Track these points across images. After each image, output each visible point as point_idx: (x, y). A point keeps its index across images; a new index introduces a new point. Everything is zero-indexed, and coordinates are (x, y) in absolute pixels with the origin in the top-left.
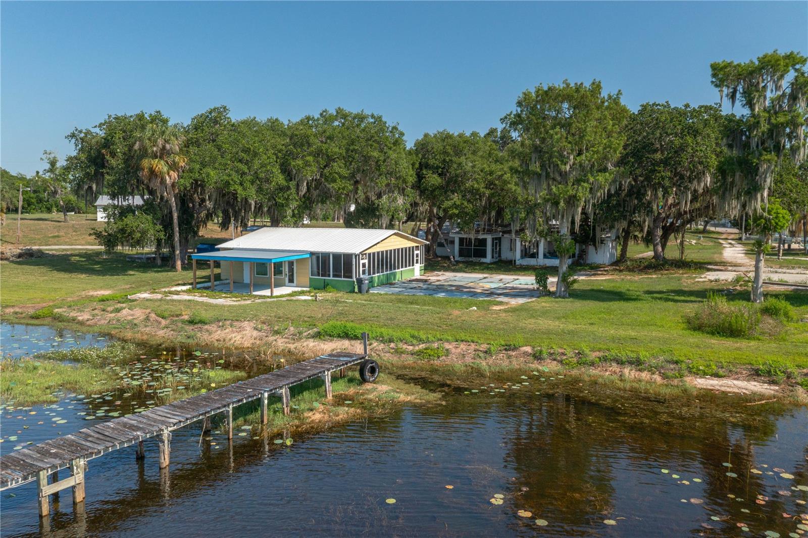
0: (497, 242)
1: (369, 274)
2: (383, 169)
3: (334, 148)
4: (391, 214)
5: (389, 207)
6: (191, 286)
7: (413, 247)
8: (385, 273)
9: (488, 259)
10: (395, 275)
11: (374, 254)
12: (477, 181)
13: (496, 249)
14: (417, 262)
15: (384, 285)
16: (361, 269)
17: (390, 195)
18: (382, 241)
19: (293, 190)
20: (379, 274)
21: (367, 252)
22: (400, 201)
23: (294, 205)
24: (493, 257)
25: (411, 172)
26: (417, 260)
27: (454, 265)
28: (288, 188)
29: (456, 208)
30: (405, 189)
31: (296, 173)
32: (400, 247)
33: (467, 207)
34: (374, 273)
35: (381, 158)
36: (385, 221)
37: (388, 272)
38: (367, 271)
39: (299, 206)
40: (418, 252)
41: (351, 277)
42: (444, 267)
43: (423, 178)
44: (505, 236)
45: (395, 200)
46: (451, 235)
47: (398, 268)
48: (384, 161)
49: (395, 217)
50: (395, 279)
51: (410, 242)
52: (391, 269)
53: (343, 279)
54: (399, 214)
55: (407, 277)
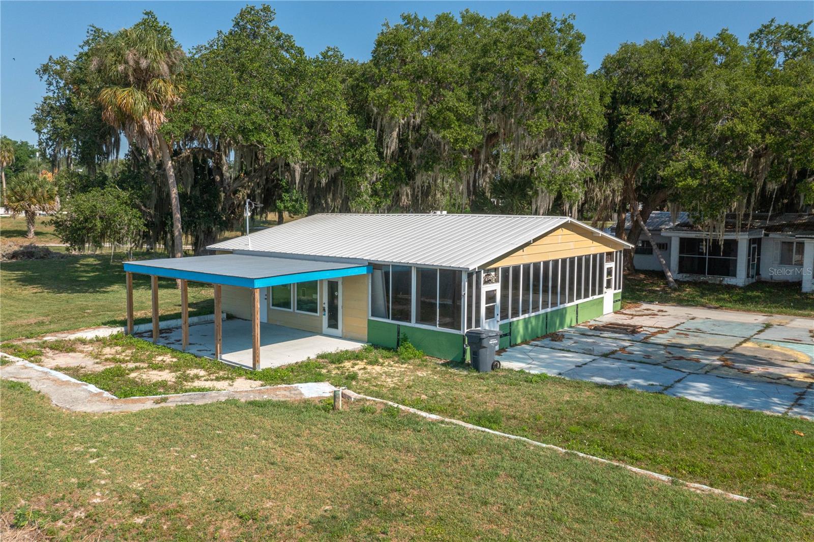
0: (756, 245)
1: (504, 316)
2: (542, 97)
3: (449, 64)
4: (555, 187)
5: (552, 175)
6: (123, 329)
7: (602, 255)
8: (541, 312)
9: (740, 278)
10: (562, 314)
11: (516, 269)
12: (741, 118)
13: (753, 260)
14: (609, 286)
15: (537, 338)
16: (483, 306)
17: (556, 151)
18: (535, 240)
19: (371, 145)
20: (527, 316)
21: (501, 264)
22: (575, 163)
23: (374, 173)
24: (748, 276)
25: (598, 108)
26: (609, 282)
27: (675, 290)
28: (364, 141)
29: (694, 177)
30: (585, 142)
31: (378, 114)
32: (576, 254)
33: (716, 174)
34: (515, 314)
35: (538, 76)
36: (545, 200)
37: (549, 310)
38: (498, 311)
39: (386, 177)
40: (612, 265)
41: (456, 325)
42: (654, 292)
43: (619, 121)
44: (772, 235)
45: (564, 161)
46: (663, 234)
47: (571, 300)
48: (545, 82)
49: (564, 194)
50: (562, 324)
51: (596, 244)
52: (554, 304)
53: (438, 328)
54: (571, 189)
55: (589, 319)
